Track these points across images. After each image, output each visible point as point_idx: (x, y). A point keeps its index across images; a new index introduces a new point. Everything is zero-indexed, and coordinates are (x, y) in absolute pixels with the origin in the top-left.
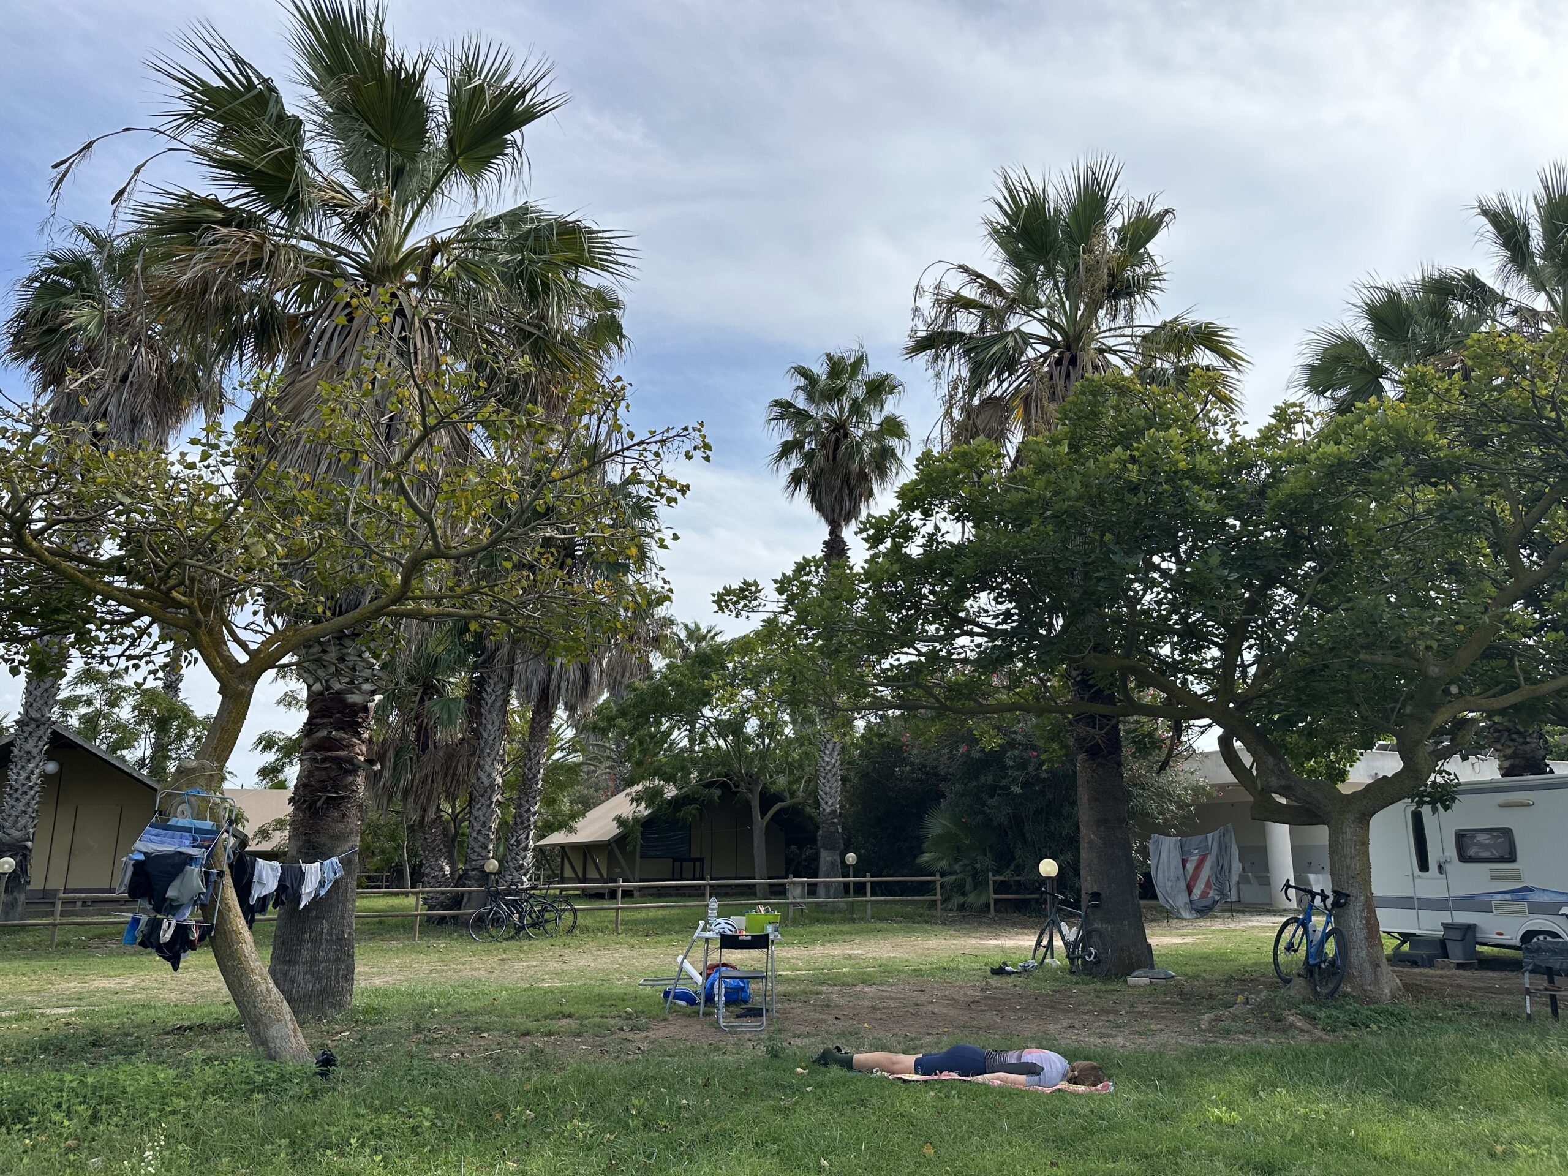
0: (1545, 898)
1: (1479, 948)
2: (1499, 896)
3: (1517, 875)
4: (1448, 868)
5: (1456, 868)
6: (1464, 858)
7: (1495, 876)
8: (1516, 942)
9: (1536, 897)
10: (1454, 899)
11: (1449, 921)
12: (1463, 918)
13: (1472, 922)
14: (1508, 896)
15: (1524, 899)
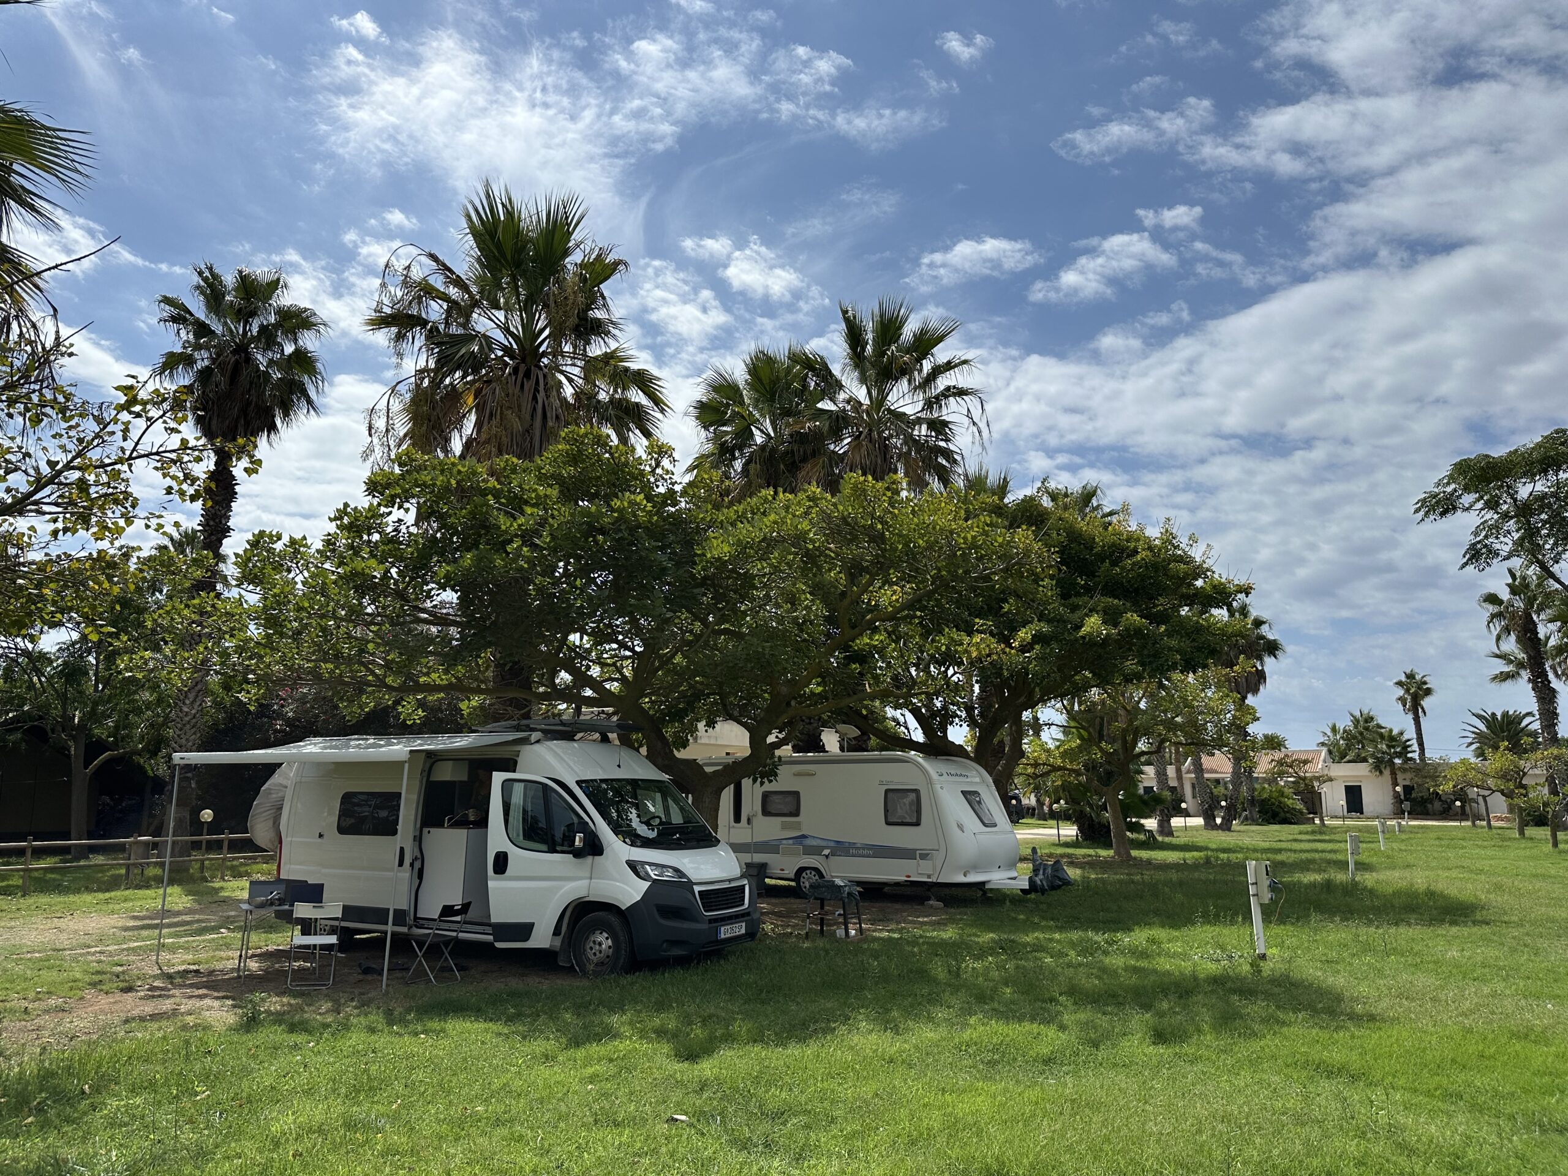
0: (814, 843)
1: (767, 881)
2: (784, 842)
3: (798, 826)
4: (755, 821)
5: (761, 821)
6: (766, 812)
7: (785, 826)
8: (792, 876)
9: (809, 842)
10: (756, 844)
11: (749, 861)
12: (759, 858)
13: (764, 861)
14: (791, 842)
15: (801, 844)
